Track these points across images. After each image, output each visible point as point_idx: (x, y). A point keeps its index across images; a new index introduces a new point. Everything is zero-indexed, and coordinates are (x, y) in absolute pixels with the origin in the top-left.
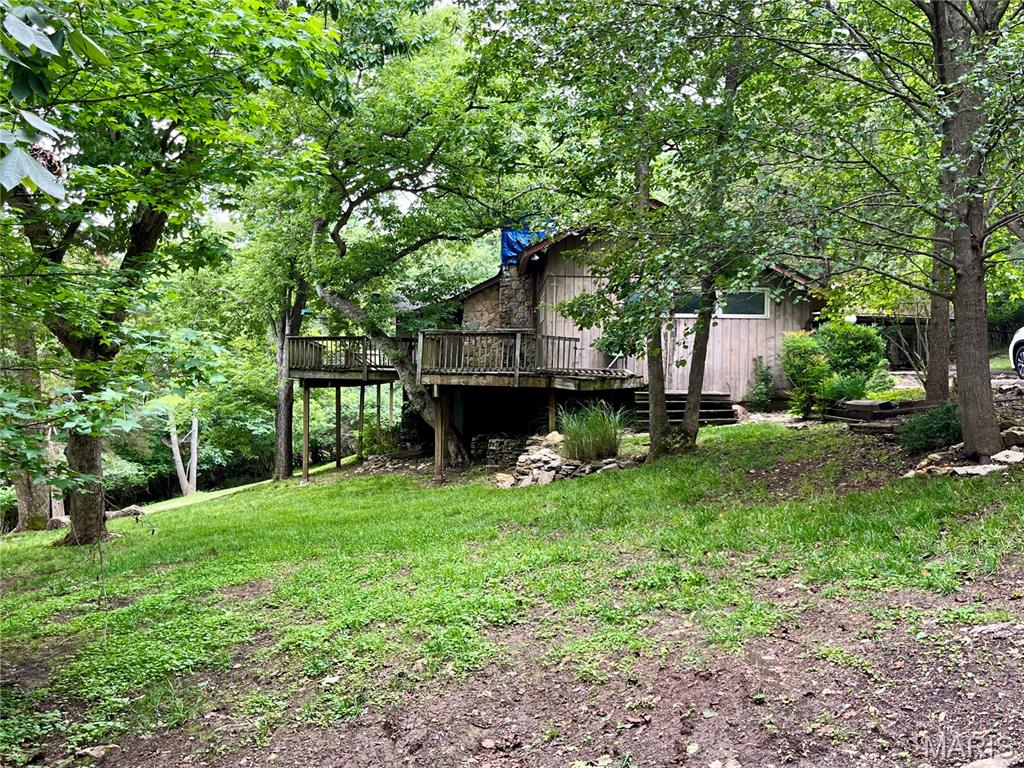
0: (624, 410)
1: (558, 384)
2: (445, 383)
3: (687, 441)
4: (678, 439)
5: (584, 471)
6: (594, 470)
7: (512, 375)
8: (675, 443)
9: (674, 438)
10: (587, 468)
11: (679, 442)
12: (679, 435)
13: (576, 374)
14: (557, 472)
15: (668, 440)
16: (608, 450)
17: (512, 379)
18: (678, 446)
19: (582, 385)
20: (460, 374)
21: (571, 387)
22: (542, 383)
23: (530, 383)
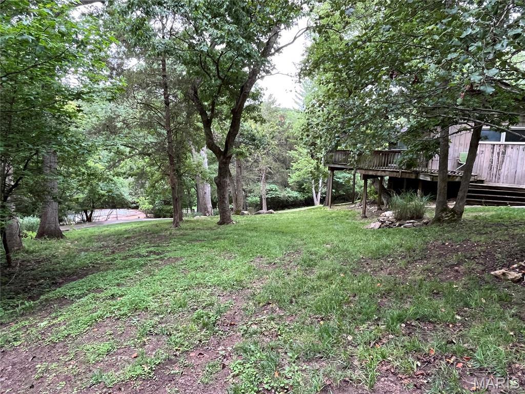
0: (431, 195)
1: (421, 177)
2: (367, 173)
3: (454, 217)
4: (449, 215)
5: (395, 225)
6: (400, 225)
7: (398, 172)
8: (446, 217)
9: (447, 214)
10: (397, 224)
11: (448, 217)
12: (450, 212)
13: (432, 173)
14: (382, 224)
15: (443, 215)
16: (417, 215)
17: (398, 174)
18: (447, 218)
19: (434, 178)
20: (374, 170)
21: (429, 179)
22: (413, 177)
23: (407, 176)
